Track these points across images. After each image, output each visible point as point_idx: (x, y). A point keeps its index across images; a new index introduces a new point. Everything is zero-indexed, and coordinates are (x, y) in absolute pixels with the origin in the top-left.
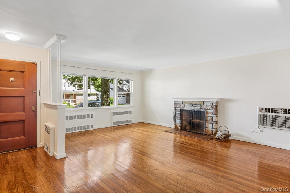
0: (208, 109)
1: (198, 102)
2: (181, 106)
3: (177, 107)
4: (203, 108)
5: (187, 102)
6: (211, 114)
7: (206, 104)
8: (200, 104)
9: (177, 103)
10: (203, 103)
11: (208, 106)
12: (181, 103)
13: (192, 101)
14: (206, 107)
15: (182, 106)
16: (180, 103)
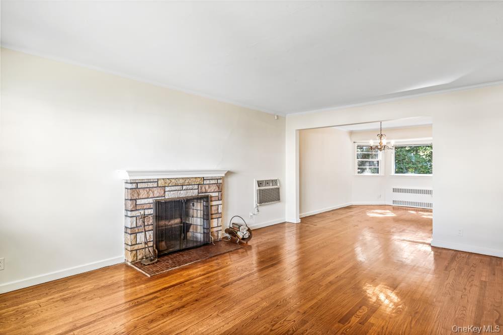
0: (212, 191)
1: (196, 178)
2: (153, 192)
3: (141, 196)
4: (204, 190)
5: (171, 181)
6: (216, 201)
7: (208, 182)
8: (198, 183)
9: (140, 186)
10: (204, 180)
11: (211, 185)
12: (155, 185)
13: (183, 178)
14: (209, 187)
15: (157, 193)
16: (150, 185)
